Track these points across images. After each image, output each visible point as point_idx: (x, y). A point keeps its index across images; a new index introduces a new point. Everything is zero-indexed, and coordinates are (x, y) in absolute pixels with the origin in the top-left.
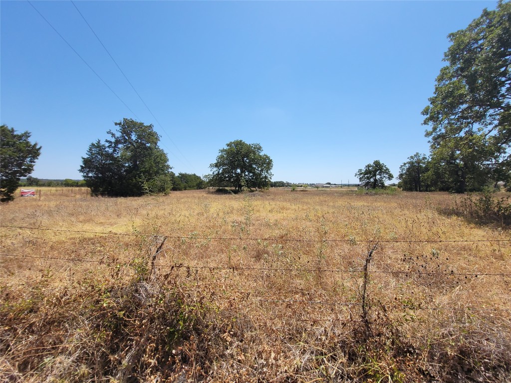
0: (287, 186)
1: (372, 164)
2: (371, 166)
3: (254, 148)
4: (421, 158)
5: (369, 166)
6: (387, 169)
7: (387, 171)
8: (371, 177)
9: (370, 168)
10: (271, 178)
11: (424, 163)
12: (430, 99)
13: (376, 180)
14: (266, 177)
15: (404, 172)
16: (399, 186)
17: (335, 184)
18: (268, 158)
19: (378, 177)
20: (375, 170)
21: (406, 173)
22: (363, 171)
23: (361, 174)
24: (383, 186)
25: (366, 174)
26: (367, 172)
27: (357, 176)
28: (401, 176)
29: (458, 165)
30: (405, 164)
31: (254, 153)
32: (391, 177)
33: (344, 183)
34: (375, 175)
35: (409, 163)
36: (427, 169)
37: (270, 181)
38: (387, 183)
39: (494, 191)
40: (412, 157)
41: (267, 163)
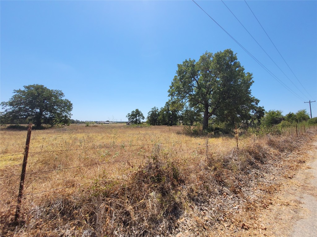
0: (76, 123)
1: (135, 111)
2: (134, 112)
3: (57, 93)
4: (156, 109)
5: (133, 112)
6: (142, 114)
7: (142, 115)
8: (135, 118)
9: (134, 113)
10: (70, 117)
11: (157, 112)
12: (170, 86)
13: (136, 119)
14: (66, 116)
15: (150, 116)
16: (147, 122)
17: (112, 122)
18: (69, 102)
19: (138, 118)
20: (136, 114)
21: (150, 117)
22: (130, 115)
23: (129, 116)
24: (140, 123)
25: (132, 116)
26: (133, 115)
27: (127, 117)
28: (148, 117)
29: (170, 113)
30: (150, 112)
31: (56, 97)
32: (143, 118)
33: (118, 121)
34: (136, 117)
35: (152, 111)
36: (159, 115)
37: (70, 119)
38: (142, 121)
39: (179, 125)
40: (153, 108)
41: (68, 106)
